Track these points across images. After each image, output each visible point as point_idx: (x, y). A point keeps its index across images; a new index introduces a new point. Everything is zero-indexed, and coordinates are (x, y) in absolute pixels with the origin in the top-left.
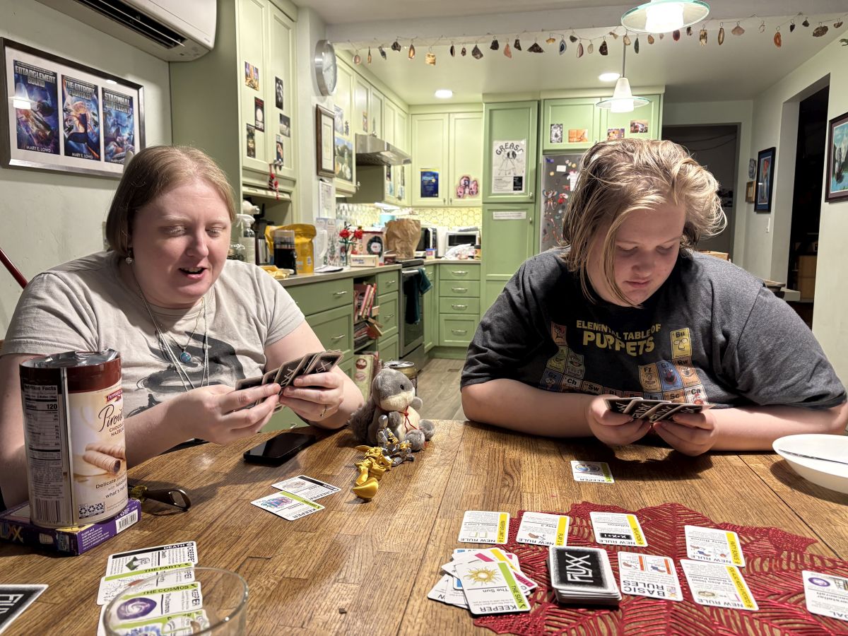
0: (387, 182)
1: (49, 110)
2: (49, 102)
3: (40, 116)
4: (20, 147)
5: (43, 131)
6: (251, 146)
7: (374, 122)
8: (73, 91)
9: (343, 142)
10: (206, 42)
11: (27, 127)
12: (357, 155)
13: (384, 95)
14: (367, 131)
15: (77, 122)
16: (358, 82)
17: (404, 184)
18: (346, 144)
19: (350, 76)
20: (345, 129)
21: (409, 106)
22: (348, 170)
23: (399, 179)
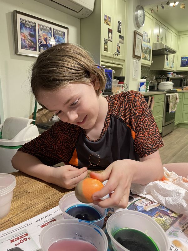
0: (166, 61)
1: (33, 36)
2: (33, 33)
3: (30, 38)
4: (22, 48)
5: (31, 43)
6: (106, 47)
7: (162, 38)
8: (42, 29)
9: (147, 46)
10: (90, 9)
11: (25, 41)
12: (153, 51)
13: (168, 28)
14: (158, 42)
15: (44, 40)
16: (156, 23)
17: (174, 62)
18: (148, 47)
19: (152, 20)
20: (148, 41)
21: (179, 32)
22: (149, 56)
23: (172, 60)
